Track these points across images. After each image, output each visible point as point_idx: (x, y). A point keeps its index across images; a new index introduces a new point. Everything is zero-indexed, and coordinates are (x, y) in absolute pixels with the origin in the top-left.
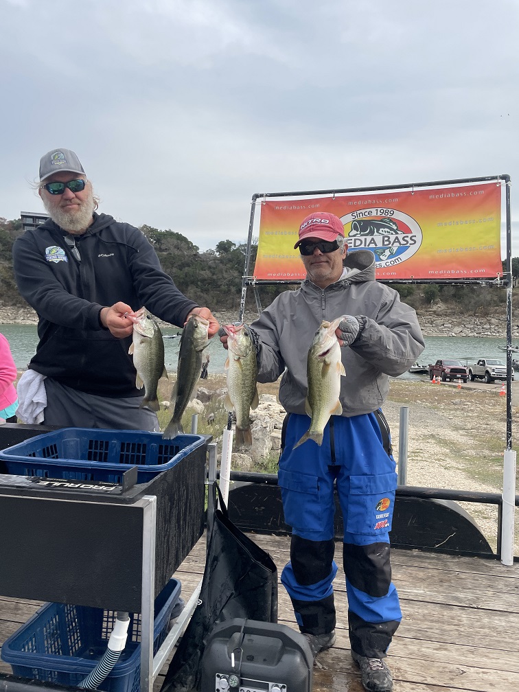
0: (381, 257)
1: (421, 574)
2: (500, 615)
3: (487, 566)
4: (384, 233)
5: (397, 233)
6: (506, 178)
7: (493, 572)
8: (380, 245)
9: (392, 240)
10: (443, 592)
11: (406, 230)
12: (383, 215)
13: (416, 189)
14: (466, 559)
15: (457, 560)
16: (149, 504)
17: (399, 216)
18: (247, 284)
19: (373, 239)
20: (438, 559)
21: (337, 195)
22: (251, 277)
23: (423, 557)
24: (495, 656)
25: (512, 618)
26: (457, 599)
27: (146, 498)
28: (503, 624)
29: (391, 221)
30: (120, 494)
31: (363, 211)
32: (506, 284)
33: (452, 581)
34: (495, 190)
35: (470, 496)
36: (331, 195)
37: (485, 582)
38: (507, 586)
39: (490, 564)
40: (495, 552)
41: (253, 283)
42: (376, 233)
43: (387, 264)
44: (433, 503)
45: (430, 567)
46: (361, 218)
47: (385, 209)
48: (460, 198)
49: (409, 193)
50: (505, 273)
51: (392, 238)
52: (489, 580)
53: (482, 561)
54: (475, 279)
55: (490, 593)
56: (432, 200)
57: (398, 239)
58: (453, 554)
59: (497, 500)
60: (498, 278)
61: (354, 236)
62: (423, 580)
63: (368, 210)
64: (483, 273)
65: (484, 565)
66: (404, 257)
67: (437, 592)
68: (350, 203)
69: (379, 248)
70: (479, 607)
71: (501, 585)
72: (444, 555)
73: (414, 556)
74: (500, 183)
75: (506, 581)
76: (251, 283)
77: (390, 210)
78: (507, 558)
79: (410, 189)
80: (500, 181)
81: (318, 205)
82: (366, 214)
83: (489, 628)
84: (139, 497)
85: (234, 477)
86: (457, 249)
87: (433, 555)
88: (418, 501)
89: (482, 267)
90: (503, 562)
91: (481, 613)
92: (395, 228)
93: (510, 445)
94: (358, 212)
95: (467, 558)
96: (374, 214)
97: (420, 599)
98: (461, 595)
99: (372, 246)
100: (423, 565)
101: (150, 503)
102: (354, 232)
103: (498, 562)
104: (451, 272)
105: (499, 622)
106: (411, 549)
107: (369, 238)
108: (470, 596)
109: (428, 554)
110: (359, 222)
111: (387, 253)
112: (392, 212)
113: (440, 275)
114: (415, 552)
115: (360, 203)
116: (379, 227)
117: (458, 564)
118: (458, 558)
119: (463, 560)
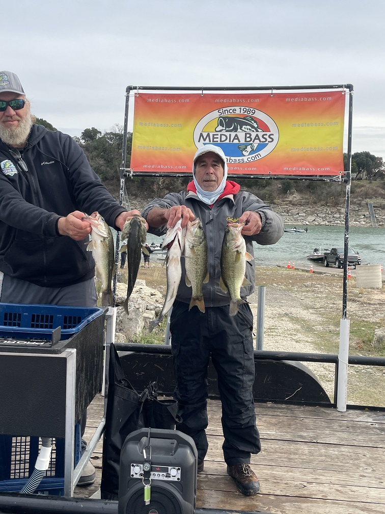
0: (244, 152)
1: (274, 420)
2: (334, 447)
3: (325, 412)
4: (246, 130)
5: (257, 131)
6: (350, 87)
7: (331, 417)
8: (242, 141)
9: (253, 137)
10: (291, 433)
11: (265, 128)
12: (246, 113)
13: (275, 91)
14: (310, 408)
15: (302, 409)
16: (71, 356)
17: (259, 115)
18: (125, 175)
19: (236, 135)
20: (287, 409)
21: (205, 92)
22: (128, 169)
23: (276, 408)
24: (329, 475)
25: (343, 449)
26: (301, 437)
27: (69, 350)
28: (336, 453)
29: (252, 119)
30: (50, 347)
31: (228, 109)
32: (346, 182)
33: (298, 425)
34: (341, 96)
35: (314, 357)
36: (200, 92)
37: (324, 424)
38: (341, 427)
39: (328, 411)
40: (332, 402)
41: (131, 175)
42: (239, 130)
43: (249, 159)
44: (284, 364)
45: (281, 415)
46: (226, 114)
47: (247, 108)
48: (311, 103)
49: (269, 95)
50: (346, 172)
51: (253, 135)
52: (327, 423)
53: (322, 409)
54: (321, 176)
55: (327, 432)
56: (288, 102)
57: (258, 137)
58: (300, 404)
59: (334, 360)
60: (340, 177)
61: (220, 131)
62: (275, 425)
63: (233, 108)
64: (328, 172)
65: (323, 412)
66: (263, 153)
67: (286, 432)
68: (217, 100)
69: (243, 144)
70: (318, 441)
71: (336, 426)
72: (292, 406)
73: (269, 408)
74: (345, 91)
75: (340, 423)
76: (129, 175)
77: (252, 109)
78: (342, 406)
79: (269, 92)
80: (345, 89)
81: (187, 100)
82: (231, 111)
83: (325, 456)
84: (63, 349)
86: (307, 149)
87: (284, 406)
88: (272, 362)
89: (327, 165)
90: (338, 410)
91: (320, 446)
92: (256, 126)
93: (345, 315)
94: (224, 109)
95: (311, 408)
96: (238, 112)
97: (273, 438)
98: (305, 434)
99: (236, 141)
100: (275, 413)
101: (72, 354)
102: (220, 128)
103: (334, 409)
104: (302, 169)
105: (333, 451)
106: (265, 402)
107: (233, 134)
108: (311, 434)
109: (279, 406)
110: (225, 118)
111: (249, 149)
112: (253, 111)
113: (293, 172)
114: (269, 404)
115: (225, 101)
116: (242, 124)
117: (303, 411)
118: (304, 407)
119: (308, 408)
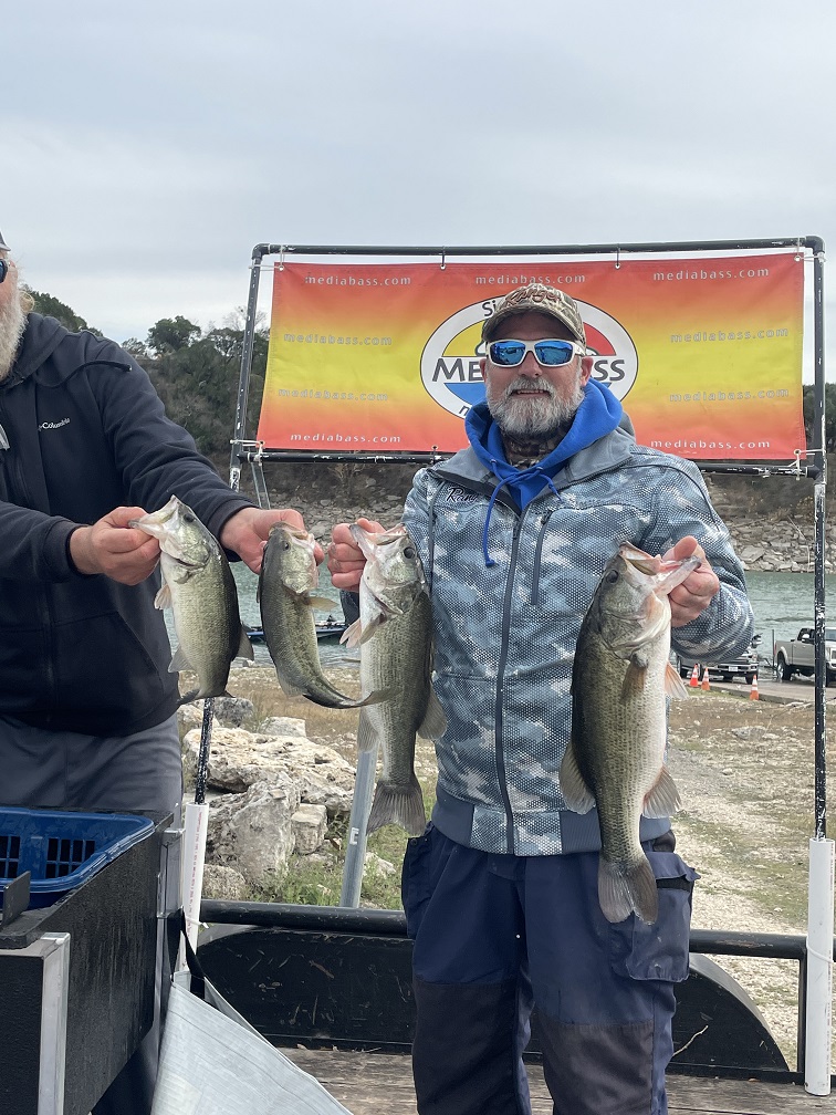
3: (773, 1097)
6: (814, 244)
13: (625, 256)
14: (732, 1085)
15: (710, 1086)
16: (54, 950)
18: (243, 459)
21: (450, 259)
22: (250, 443)
27: (48, 937)
32: (813, 475)
34: (792, 268)
35: (740, 943)
36: (437, 259)
39: (782, 1092)
40: (793, 1068)
41: (257, 457)
48: (718, 282)
49: (611, 264)
50: (811, 452)
53: (766, 1088)
54: (748, 462)
56: (658, 283)
58: (704, 1073)
59: (795, 950)
60: (798, 462)
64: (765, 451)
65: (768, 1095)
68: (480, 280)
72: (683, 1078)
74: (802, 254)
76: (252, 458)
78: (817, 1080)
79: (611, 257)
80: (802, 249)
81: (406, 280)
84: (35, 935)
85: (210, 914)
86: (712, 395)
89: (763, 436)
90: (809, 1089)
93: (821, 826)
95: (734, 1083)
101: (56, 947)
103: (798, 1088)
104: (698, 445)
115: (501, 280)
117: (713, 1095)
118: (715, 1082)
119: (725, 1085)
